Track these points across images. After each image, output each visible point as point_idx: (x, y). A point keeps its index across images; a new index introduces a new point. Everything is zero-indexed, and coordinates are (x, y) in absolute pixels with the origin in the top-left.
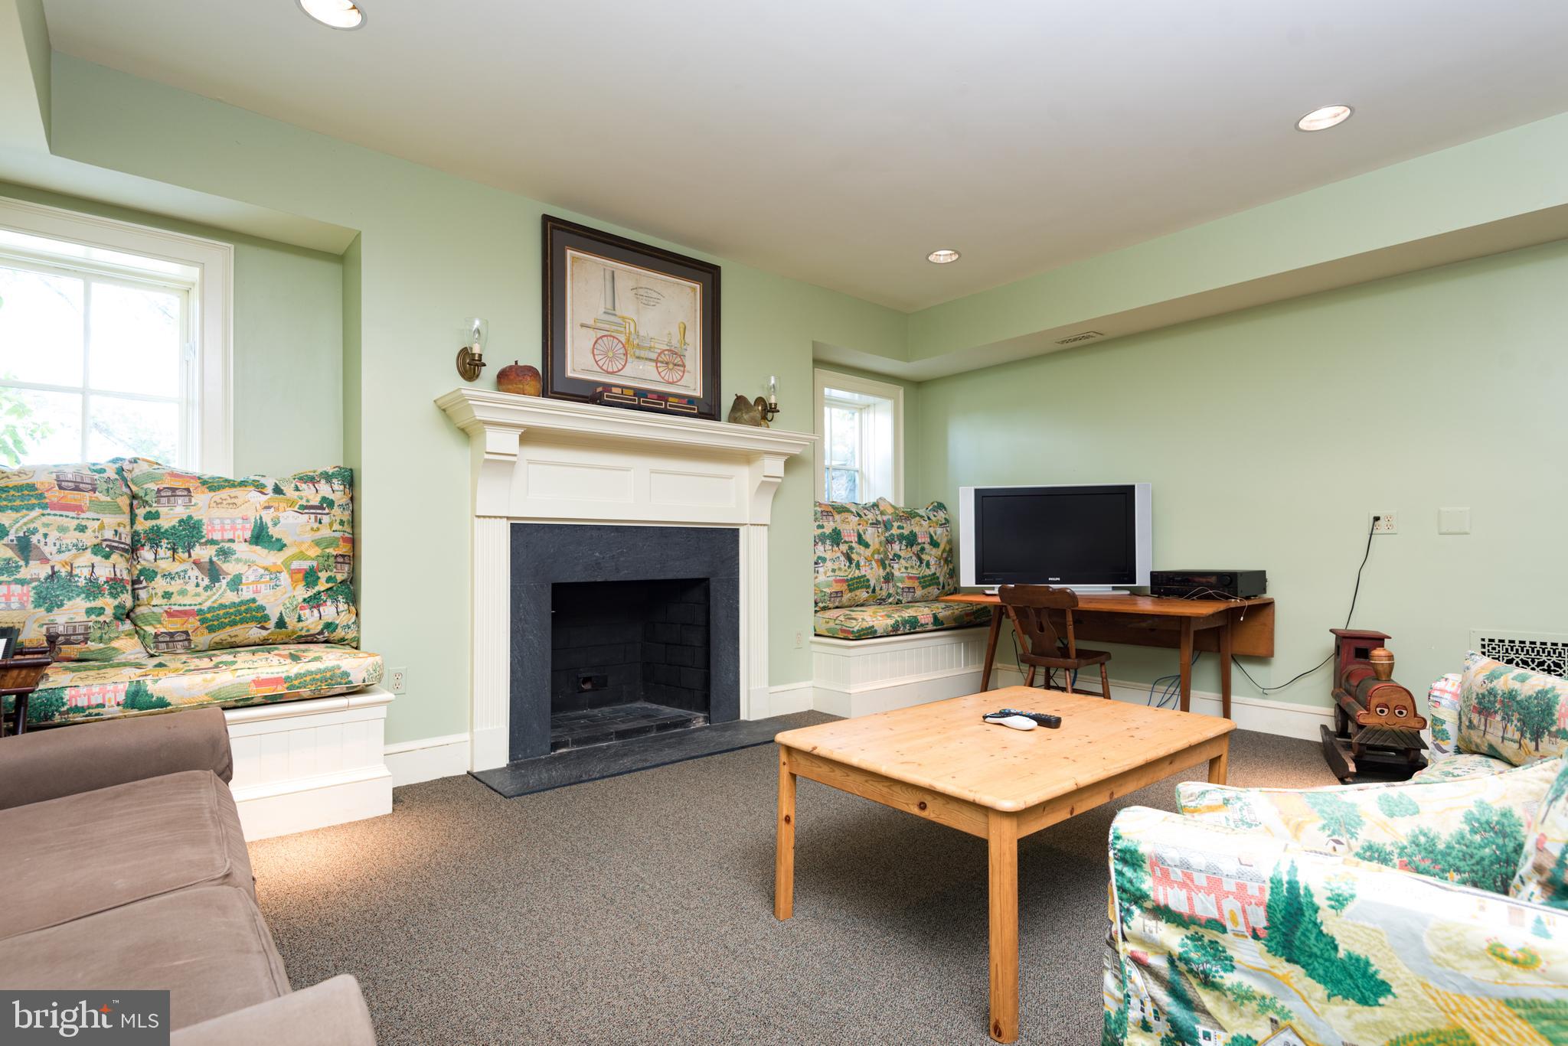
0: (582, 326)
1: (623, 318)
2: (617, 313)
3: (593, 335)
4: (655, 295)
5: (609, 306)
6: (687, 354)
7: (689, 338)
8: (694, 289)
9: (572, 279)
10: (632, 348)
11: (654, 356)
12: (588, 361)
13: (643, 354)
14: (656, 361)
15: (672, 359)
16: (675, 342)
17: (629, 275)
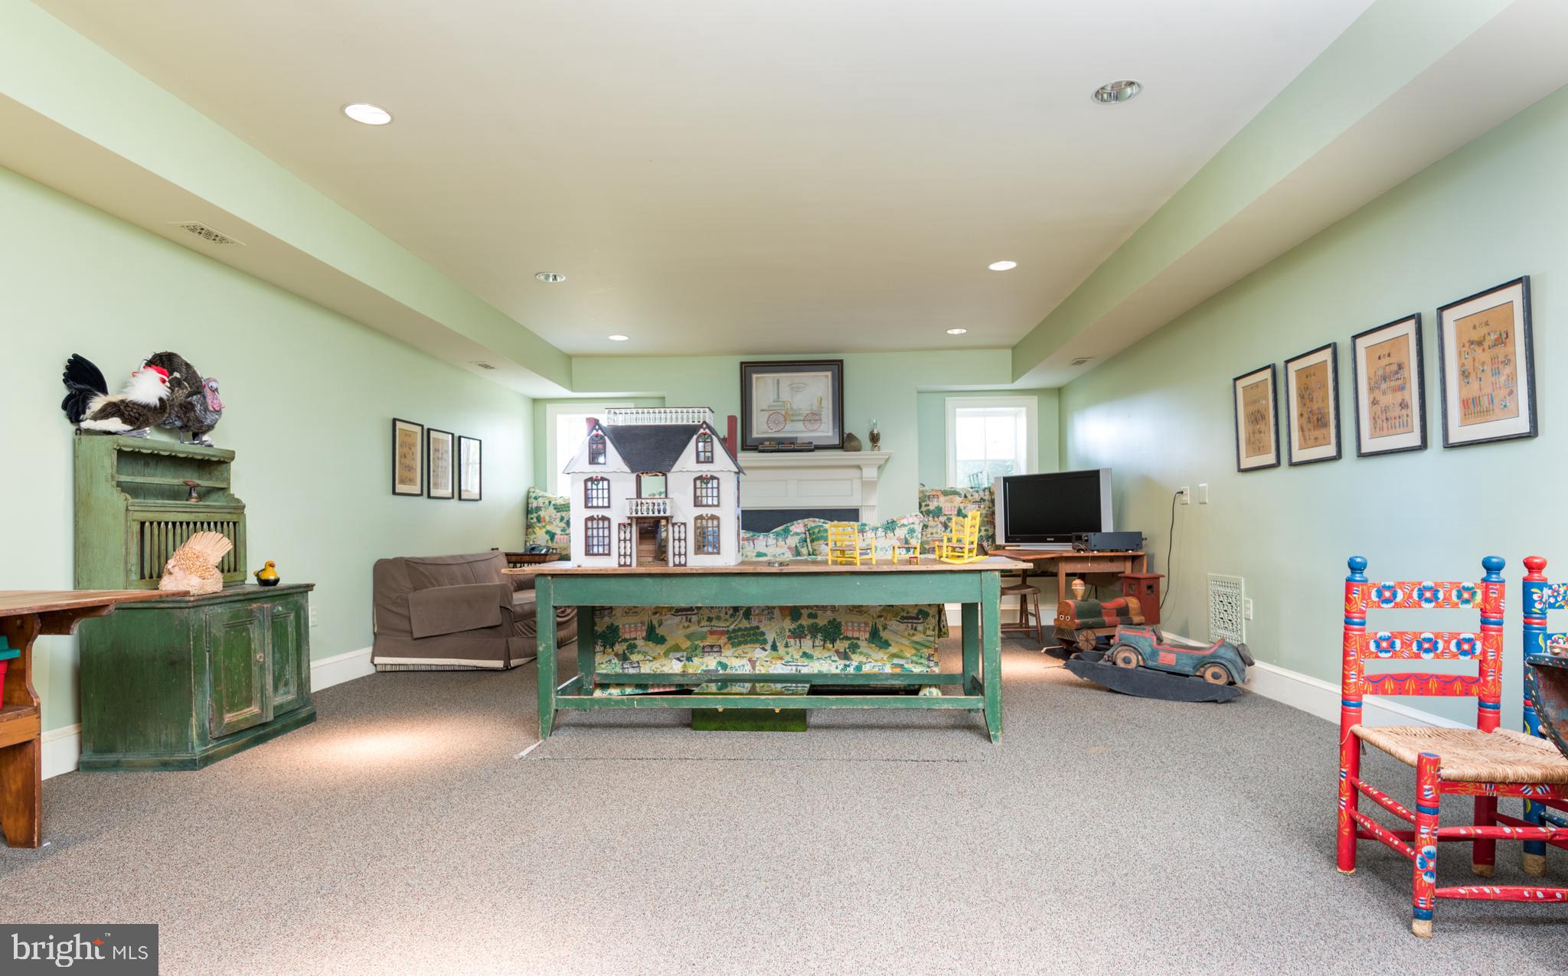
0: (762, 410)
1: (783, 402)
2: (780, 400)
3: (767, 414)
4: (802, 385)
5: (776, 397)
6: (823, 413)
7: (824, 404)
8: (827, 376)
9: (756, 391)
10: (789, 416)
11: (802, 418)
12: (764, 427)
13: (795, 418)
14: (804, 420)
15: (814, 417)
16: (815, 408)
17: (785, 378)
